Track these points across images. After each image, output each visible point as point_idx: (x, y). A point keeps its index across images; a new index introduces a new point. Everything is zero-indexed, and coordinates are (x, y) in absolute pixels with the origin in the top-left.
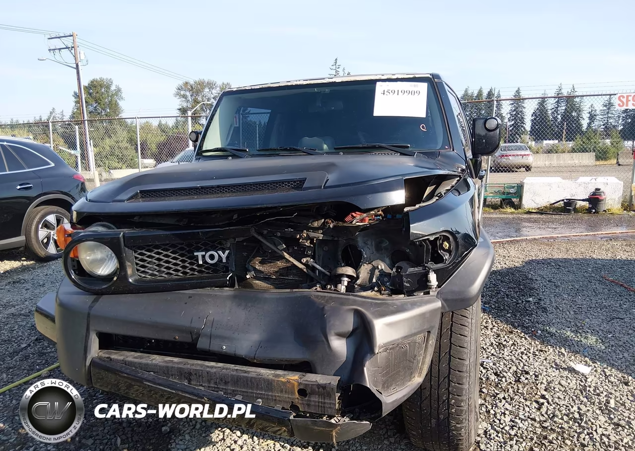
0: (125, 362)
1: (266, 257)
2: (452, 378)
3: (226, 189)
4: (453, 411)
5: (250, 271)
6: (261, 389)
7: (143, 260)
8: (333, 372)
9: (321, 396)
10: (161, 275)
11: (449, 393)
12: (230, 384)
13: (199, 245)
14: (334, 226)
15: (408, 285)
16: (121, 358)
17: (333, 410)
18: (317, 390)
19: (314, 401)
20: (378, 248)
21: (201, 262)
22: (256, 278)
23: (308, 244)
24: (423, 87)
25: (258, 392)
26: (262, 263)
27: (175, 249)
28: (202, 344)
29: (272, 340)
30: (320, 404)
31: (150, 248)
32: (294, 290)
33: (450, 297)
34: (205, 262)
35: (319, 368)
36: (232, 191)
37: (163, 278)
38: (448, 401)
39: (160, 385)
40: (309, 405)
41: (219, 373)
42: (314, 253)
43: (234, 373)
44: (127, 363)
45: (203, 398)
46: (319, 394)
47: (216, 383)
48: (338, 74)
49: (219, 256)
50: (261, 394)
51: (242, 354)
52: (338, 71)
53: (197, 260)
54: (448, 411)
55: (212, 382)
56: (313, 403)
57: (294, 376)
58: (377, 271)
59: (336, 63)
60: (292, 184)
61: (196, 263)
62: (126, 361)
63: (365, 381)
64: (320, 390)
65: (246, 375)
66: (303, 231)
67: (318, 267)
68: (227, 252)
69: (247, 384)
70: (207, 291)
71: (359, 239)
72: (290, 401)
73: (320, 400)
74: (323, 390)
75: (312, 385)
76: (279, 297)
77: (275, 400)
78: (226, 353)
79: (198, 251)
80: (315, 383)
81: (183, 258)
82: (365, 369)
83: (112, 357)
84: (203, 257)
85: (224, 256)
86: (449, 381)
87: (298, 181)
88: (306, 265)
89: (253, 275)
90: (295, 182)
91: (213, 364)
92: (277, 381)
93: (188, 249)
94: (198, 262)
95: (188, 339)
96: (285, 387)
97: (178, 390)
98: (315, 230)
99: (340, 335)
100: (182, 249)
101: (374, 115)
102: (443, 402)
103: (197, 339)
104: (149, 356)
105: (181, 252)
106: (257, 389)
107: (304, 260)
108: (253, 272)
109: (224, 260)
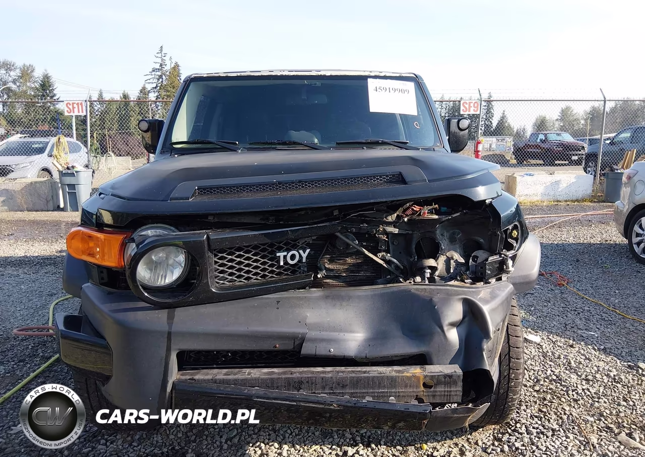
0: (214, 381)
1: (334, 255)
2: (512, 355)
3: (309, 183)
4: (512, 384)
5: (321, 270)
6: (384, 387)
7: (222, 265)
8: (449, 361)
9: (447, 385)
10: (240, 280)
11: (510, 369)
12: (348, 386)
13: (281, 245)
14: (408, 220)
15: (489, 272)
16: (210, 377)
17: (459, 397)
18: (443, 380)
19: (440, 391)
20: (452, 240)
21: (282, 263)
22: (327, 277)
23: (385, 238)
24: (411, 86)
25: (381, 390)
26: (331, 261)
27: (257, 251)
28: (307, 349)
29: (378, 336)
30: (446, 393)
31: (232, 250)
32: (388, 285)
33: (517, 281)
34: (286, 263)
35: (435, 359)
36: (316, 186)
37: (242, 283)
38: (509, 376)
39: (275, 399)
40: (434, 396)
41: (336, 377)
42: (388, 247)
43: (353, 375)
44: (218, 382)
45: (332, 405)
46: (446, 384)
47: (331, 388)
48: (164, 63)
49: (300, 256)
50: (383, 392)
51: (352, 355)
52: (165, 60)
53: (278, 262)
54: (508, 385)
55: (327, 387)
56: (439, 393)
57: (416, 370)
58: (452, 261)
59: (161, 50)
60: (384, 178)
61: (276, 265)
62: (216, 379)
63: (486, 365)
64: (446, 379)
65: (365, 375)
66: (379, 227)
67: (395, 261)
68: (308, 251)
69: (368, 384)
70: (291, 294)
71: (438, 232)
72: (415, 395)
73: (446, 389)
74: (449, 379)
75: (438, 375)
76: (372, 293)
77: (399, 396)
78: (334, 356)
79: (280, 251)
80: (441, 374)
81: (264, 260)
82: (484, 353)
83: (197, 377)
84: (285, 257)
85: (304, 256)
86: (510, 357)
87: (390, 175)
88: (383, 259)
89: (324, 274)
90: (387, 176)
91: (320, 369)
92: (402, 376)
93: (270, 249)
94: (280, 263)
95: (289, 346)
96: (408, 382)
97: (300, 401)
98: (389, 224)
99: (453, 325)
100: (264, 250)
101: (371, 110)
102: (504, 378)
103: (301, 345)
104: (239, 371)
105: (263, 253)
106: (379, 388)
107: (380, 255)
108: (324, 271)
109: (304, 260)
